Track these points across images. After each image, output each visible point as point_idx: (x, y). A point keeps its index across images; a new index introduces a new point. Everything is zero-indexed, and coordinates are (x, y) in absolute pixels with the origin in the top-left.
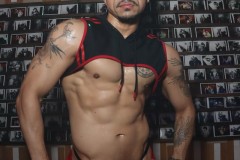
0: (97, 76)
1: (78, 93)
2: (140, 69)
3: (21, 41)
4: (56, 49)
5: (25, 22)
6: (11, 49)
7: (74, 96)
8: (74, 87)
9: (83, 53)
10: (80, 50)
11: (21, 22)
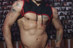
0: (28, 19)
1: (23, 25)
2: (43, 16)
3: (5, 8)
4: (14, 10)
5: (6, 2)
6: (2, 11)
7: (22, 26)
8: (21, 23)
9: (23, 11)
10: (22, 10)
11: (5, 2)
